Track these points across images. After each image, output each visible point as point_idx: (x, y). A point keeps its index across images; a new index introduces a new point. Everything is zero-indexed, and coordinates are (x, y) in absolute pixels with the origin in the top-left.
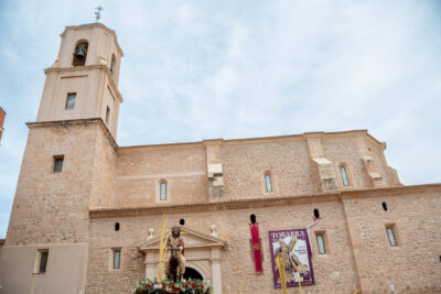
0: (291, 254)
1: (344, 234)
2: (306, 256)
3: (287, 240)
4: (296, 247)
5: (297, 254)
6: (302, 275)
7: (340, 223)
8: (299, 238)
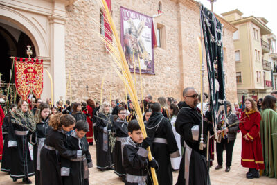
0: (138, 39)
1: (176, 34)
2: (150, 44)
3: (137, 22)
4: (143, 33)
5: (143, 39)
6: (146, 63)
7: (175, 23)
8: (146, 24)
